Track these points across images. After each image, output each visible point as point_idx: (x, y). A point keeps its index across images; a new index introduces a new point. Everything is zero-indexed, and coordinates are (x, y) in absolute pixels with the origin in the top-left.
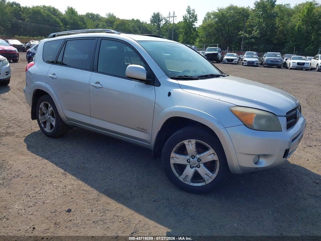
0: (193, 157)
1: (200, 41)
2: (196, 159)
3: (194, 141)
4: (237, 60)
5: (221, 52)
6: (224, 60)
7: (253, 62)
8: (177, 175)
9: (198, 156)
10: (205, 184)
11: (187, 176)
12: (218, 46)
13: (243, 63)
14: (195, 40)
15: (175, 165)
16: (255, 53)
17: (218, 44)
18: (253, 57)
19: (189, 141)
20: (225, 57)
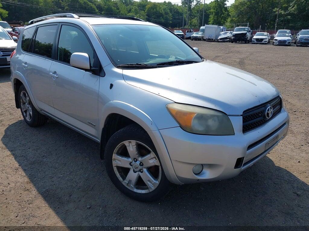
0: (135, 160)
1: (232, 21)
2: (138, 163)
3: (134, 142)
4: (267, 40)
5: (250, 31)
6: (253, 40)
7: (285, 41)
8: (120, 179)
9: (140, 159)
10: (148, 192)
11: (130, 181)
12: (248, 26)
13: (274, 43)
14: (226, 20)
15: (119, 168)
16: (288, 31)
17: (248, 23)
18: (285, 36)
19: (130, 142)
20: (255, 37)
